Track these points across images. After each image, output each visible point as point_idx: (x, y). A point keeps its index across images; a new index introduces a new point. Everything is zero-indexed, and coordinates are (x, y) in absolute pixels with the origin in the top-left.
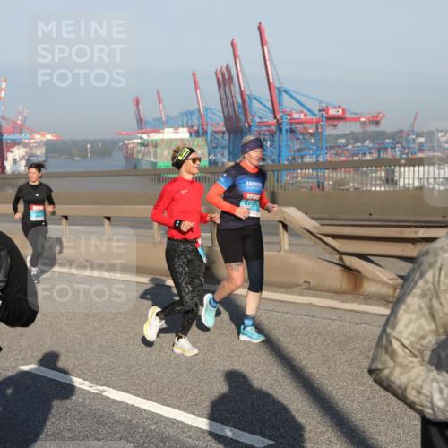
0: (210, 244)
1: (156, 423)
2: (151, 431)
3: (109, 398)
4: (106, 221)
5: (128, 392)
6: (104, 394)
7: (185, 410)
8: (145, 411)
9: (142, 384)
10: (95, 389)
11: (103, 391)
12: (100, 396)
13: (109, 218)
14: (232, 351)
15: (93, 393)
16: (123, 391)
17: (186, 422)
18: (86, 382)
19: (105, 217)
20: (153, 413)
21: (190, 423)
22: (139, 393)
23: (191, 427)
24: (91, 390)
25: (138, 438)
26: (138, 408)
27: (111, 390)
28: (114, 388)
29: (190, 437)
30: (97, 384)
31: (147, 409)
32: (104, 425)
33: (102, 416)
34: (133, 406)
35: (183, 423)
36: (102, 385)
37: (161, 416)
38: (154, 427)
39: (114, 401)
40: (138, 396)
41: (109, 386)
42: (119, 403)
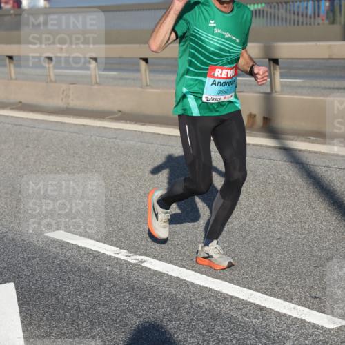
0: (269, 91)
1: (205, 298)
2: (199, 307)
3: (150, 269)
4: (143, 63)
5: (171, 262)
6: (143, 264)
7: (239, 284)
8: (192, 284)
9: (188, 253)
10: (134, 259)
11: (142, 261)
12: (138, 267)
13: (146, 60)
14: (296, 216)
15: (130, 263)
16: (166, 261)
17: (241, 297)
18: (123, 251)
19: (141, 59)
20: (201, 287)
21: (245, 299)
22: (184, 263)
23: (247, 303)
24: (129, 259)
25: (184, 315)
26: (184, 282)
27: (151, 260)
28: (155, 257)
29: (246, 315)
30: (135, 253)
31: (195, 282)
32: (144, 299)
33: (141, 290)
34: (178, 278)
35: (237, 298)
36: (141, 255)
37: (211, 290)
38: (202, 303)
39: (156, 273)
40: (184, 267)
41: (149, 256)
42: (161, 274)
